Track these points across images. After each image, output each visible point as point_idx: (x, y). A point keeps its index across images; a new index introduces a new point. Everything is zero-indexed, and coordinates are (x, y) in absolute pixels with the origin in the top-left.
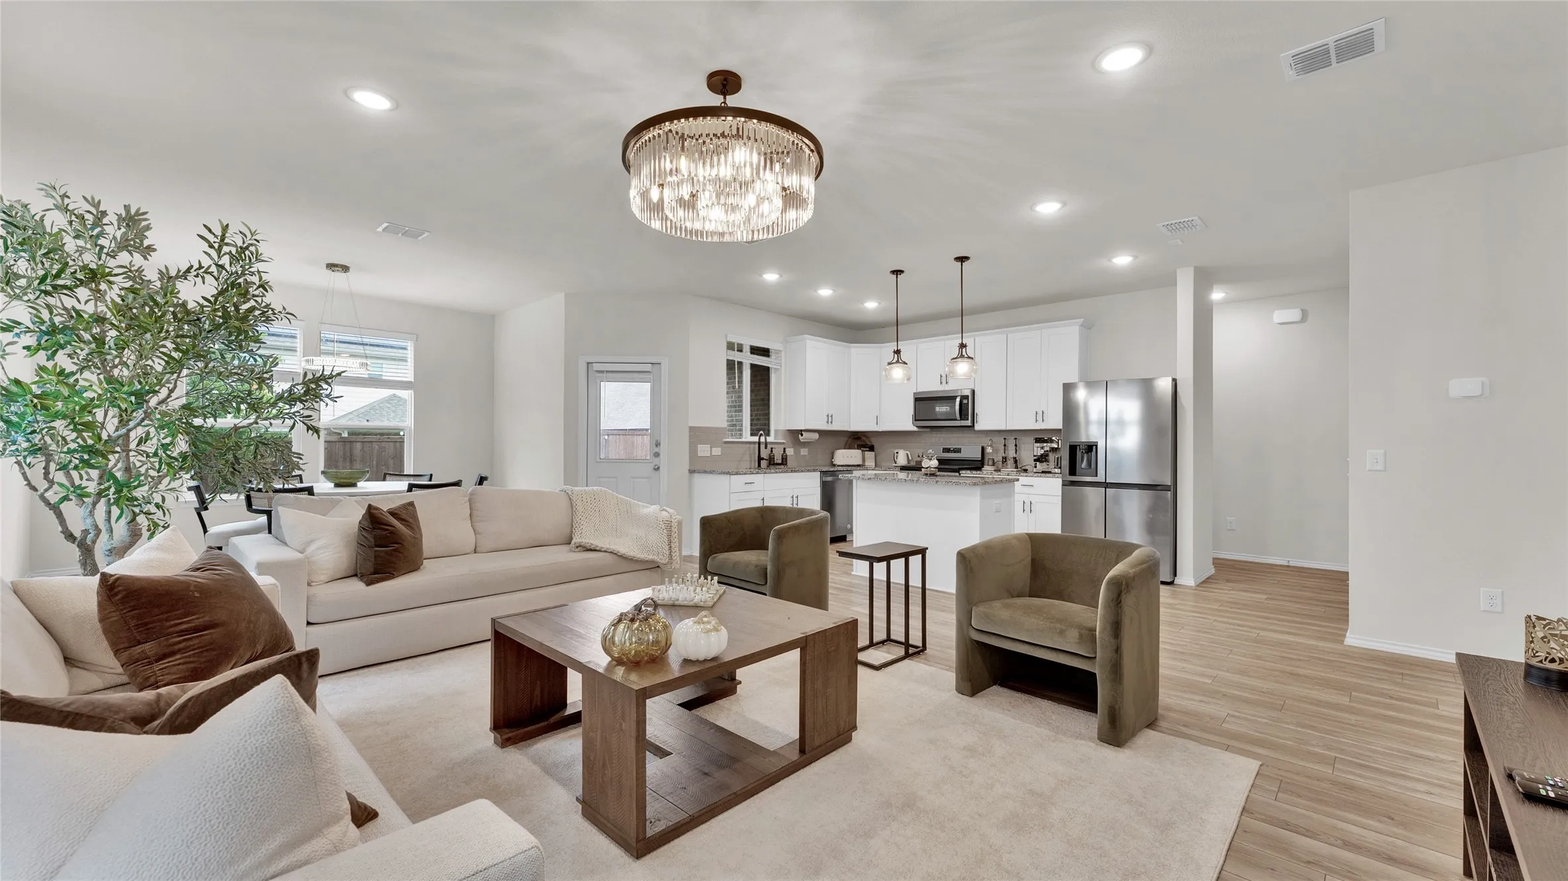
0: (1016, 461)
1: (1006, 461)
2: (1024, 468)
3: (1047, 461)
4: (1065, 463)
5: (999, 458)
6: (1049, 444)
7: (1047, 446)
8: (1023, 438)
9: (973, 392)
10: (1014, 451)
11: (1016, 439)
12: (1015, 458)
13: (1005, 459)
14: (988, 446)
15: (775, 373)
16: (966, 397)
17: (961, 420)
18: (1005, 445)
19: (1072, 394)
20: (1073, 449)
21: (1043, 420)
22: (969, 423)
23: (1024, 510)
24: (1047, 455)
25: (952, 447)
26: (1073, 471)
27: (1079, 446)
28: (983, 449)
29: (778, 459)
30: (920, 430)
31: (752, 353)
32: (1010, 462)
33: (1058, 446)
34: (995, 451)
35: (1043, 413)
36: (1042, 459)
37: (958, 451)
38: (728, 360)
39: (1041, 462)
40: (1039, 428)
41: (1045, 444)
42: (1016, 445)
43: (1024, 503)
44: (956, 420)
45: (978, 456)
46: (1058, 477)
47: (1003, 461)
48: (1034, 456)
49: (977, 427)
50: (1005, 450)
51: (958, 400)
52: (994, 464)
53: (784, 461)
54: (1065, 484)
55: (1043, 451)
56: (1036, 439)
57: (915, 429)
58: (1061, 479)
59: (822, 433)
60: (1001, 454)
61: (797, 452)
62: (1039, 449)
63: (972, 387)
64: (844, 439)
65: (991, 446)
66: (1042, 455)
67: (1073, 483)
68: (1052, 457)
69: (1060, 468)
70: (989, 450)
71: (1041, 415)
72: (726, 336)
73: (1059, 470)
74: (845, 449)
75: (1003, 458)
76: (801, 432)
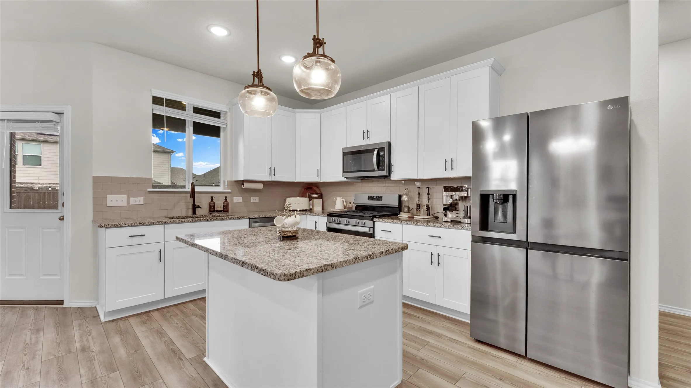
0: (428, 209)
1: (420, 208)
2: (436, 215)
3: (456, 209)
4: (476, 213)
5: (413, 206)
6: (458, 193)
7: (456, 195)
8: (435, 187)
9: (389, 144)
10: (427, 199)
11: (428, 188)
12: (427, 206)
13: (419, 207)
14: (404, 194)
15: (224, 132)
16: (382, 149)
17: (378, 171)
18: (419, 194)
19: (481, 147)
20: (485, 198)
21: (452, 168)
22: (384, 173)
23: (431, 262)
24: (457, 204)
25: (375, 195)
26: (484, 225)
27: (493, 195)
28: (400, 197)
29: (219, 206)
30: (349, 181)
31: (194, 112)
32: (423, 210)
33: (468, 194)
34: (410, 198)
35: (452, 161)
36: (451, 207)
37: (380, 198)
38: (154, 115)
39: (451, 210)
40: (449, 177)
41: (454, 193)
42: (428, 194)
43: (432, 254)
44: (374, 170)
45: (396, 203)
46: (467, 229)
47: (417, 209)
48: (444, 205)
49: (393, 177)
50: (419, 198)
51: (376, 152)
52: (409, 211)
53: (226, 208)
54: (476, 240)
55: (452, 200)
56: (445, 187)
57: (345, 180)
58: (470, 232)
59: (266, 184)
60: (416, 202)
61: (246, 201)
62: (449, 197)
63: (389, 140)
64: (298, 189)
65: (407, 194)
66: (451, 204)
67: (486, 240)
68: (461, 206)
69: (470, 218)
70: (404, 198)
71: (449, 164)
72: (151, 91)
73: (469, 220)
74: (299, 196)
75: (417, 205)
76: (243, 182)
